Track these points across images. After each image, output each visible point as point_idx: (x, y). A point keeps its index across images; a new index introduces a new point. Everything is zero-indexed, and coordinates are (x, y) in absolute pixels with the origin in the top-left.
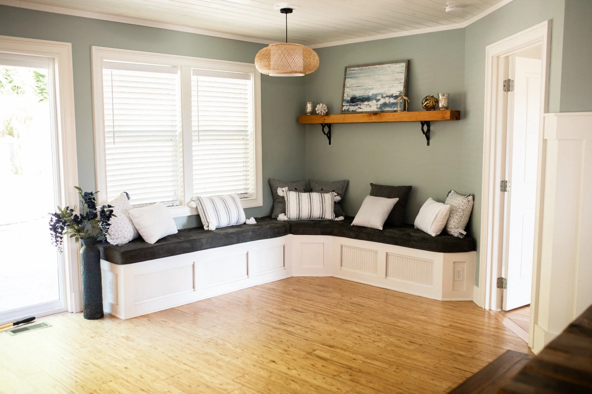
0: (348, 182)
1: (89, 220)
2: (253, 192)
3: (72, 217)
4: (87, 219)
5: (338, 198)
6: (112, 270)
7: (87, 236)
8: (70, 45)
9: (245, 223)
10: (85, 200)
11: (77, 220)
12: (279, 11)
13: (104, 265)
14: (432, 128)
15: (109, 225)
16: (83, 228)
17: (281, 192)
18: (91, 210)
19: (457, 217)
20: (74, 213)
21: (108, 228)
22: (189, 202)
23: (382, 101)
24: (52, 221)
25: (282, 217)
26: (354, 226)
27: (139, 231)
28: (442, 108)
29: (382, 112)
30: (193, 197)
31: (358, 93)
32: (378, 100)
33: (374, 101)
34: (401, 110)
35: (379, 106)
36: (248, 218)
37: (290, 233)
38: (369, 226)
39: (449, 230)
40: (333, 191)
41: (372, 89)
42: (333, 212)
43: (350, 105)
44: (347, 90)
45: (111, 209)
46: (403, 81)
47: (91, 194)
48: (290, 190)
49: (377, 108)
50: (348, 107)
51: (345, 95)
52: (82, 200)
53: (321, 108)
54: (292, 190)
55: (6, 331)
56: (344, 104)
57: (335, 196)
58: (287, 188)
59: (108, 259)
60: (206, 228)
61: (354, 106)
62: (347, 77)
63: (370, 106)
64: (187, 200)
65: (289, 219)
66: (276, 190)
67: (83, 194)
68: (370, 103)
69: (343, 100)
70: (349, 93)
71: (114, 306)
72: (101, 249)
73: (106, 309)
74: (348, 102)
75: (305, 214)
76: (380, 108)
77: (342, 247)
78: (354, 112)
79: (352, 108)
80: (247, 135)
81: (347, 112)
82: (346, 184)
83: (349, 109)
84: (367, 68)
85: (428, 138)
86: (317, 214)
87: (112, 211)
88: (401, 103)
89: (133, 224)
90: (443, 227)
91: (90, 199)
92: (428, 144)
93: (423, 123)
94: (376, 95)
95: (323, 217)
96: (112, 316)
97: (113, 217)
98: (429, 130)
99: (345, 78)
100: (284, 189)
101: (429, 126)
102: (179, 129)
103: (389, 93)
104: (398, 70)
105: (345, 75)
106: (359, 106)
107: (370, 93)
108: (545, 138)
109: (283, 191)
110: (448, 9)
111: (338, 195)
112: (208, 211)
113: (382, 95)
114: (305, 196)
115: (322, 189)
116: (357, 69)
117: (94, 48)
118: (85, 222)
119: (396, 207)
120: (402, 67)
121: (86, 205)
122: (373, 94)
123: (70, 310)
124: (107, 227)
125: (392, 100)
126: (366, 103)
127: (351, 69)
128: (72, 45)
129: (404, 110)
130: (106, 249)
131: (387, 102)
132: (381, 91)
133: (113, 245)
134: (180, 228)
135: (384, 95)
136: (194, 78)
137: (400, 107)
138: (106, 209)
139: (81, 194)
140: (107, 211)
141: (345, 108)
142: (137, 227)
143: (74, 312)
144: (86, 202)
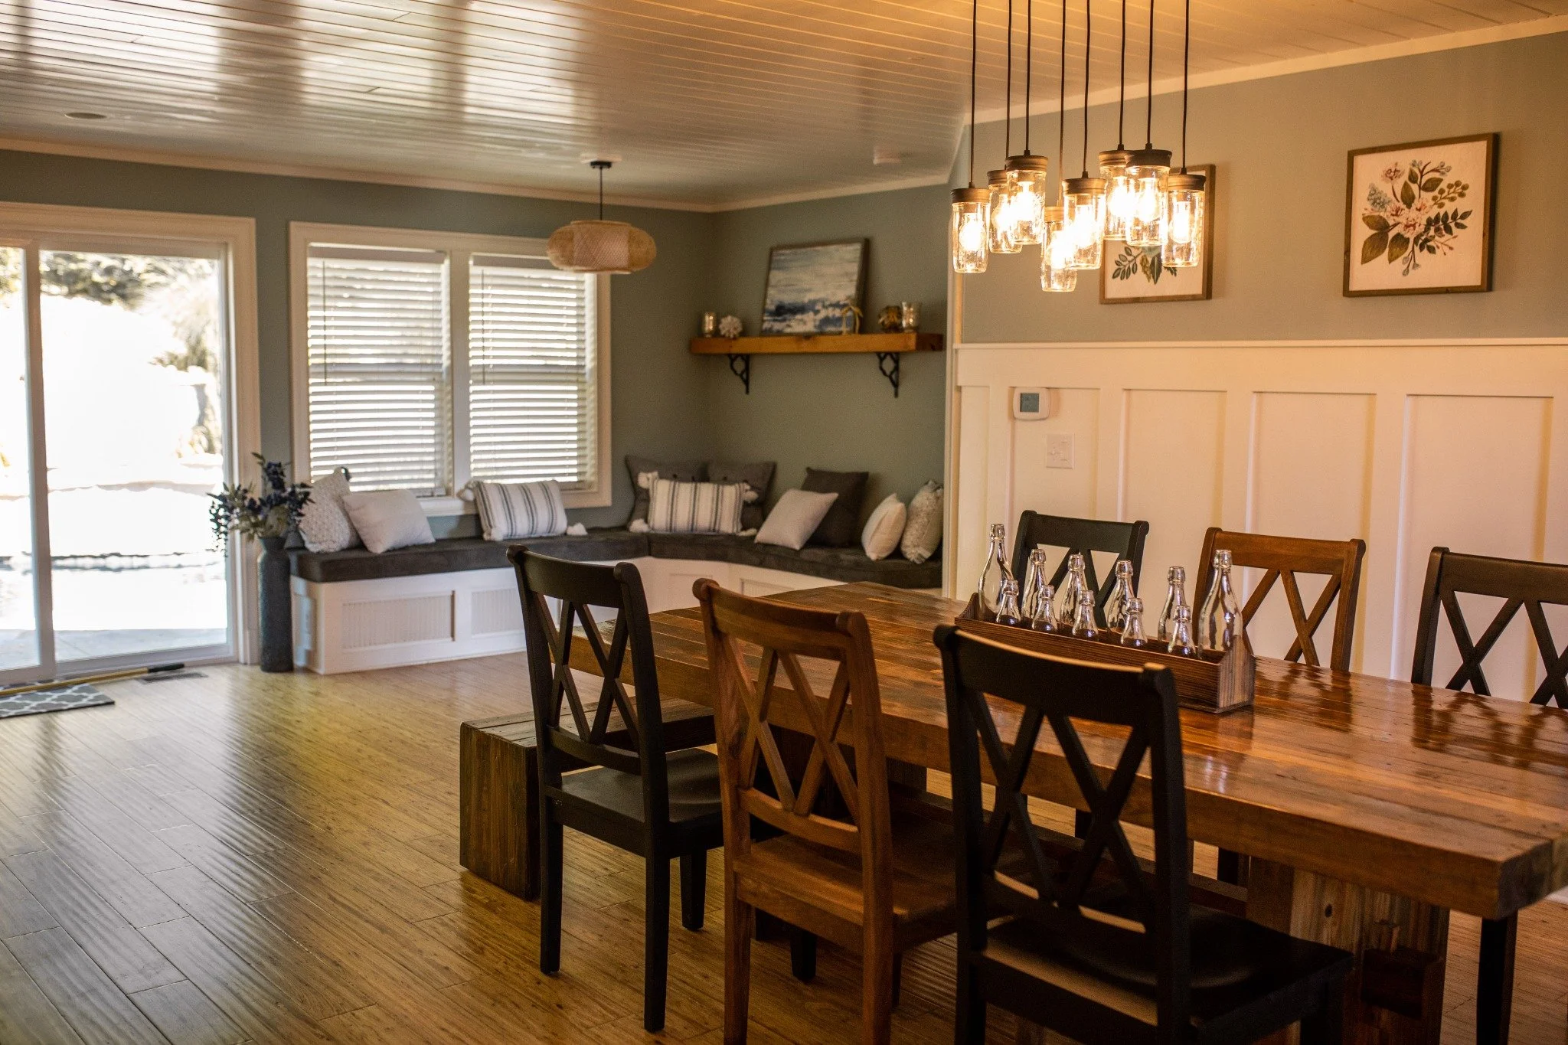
0: (774, 466)
1: (271, 508)
2: (593, 479)
3: (246, 503)
4: (269, 506)
5: (752, 495)
6: (311, 595)
7: (269, 533)
8: (252, 221)
9: (565, 534)
10: (268, 475)
11: (253, 508)
12: (589, 165)
13: (298, 585)
14: (902, 364)
15: (301, 515)
16: (264, 522)
17: (644, 480)
18: (278, 492)
19: (917, 526)
20: (249, 496)
21: (300, 521)
22: (462, 491)
23: (823, 314)
24: (213, 507)
25: (638, 526)
26: (759, 543)
27: (360, 533)
28: (906, 328)
29: (822, 333)
30: (469, 483)
31: (788, 298)
32: (817, 312)
33: (811, 314)
34: (849, 333)
35: (817, 323)
36: (571, 523)
37: (650, 555)
38: (780, 543)
39: (903, 549)
40: (746, 481)
41: (809, 290)
42: (739, 520)
43: (775, 321)
44: (771, 292)
45: (306, 490)
46: (855, 277)
47: (279, 465)
48: (661, 477)
49: (815, 327)
50: (772, 323)
51: (768, 301)
52: (265, 474)
53: (730, 325)
54: (666, 478)
55: (137, 679)
56: (765, 318)
57: (746, 491)
58: (656, 474)
59: (303, 574)
60: (486, 537)
61: (780, 321)
62: (773, 266)
63: (805, 323)
64: (459, 486)
65: (653, 529)
66: (637, 477)
67: (266, 465)
68: (805, 317)
69: (764, 311)
70: (776, 296)
71: (312, 656)
72: (293, 558)
73: (300, 661)
74: (772, 314)
75: (682, 521)
76: (820, 326)
77: (743, 583)
78: (780, 333)
79: (777, 326)
80: (584, 374)
81: (768, 333)
82: (771, 468)
83: (772, 326)
84: (804, 250)
85: (896, 385)
86: (704, 521)
87: (307, 494)
88: (848, 318)
89: (349, 520)
90: (893, 544)
91: (275, 473)
92: (896, 395)
93: (881, 356)
94: (814, 303)
95: (717, 528)
96: (308, 670)
97: (308, 502)
98: (897, 369)
99: (769, 269)
100: (650, 475)
101: (896, 361)
102: (446, 362)
103: (834, 300)
104: (848, 256)
105: (770, 261)
106: (788, 323)
107: (807, 298)
108: (959, 384)
109: (648, 479)
110: (876, 161)
111: (753, 488)
112: (493, 507)
113: (823, 302)
114: (685, 489)
115: (725, 479)
116: (788, 252)
117: (293, 225)
118: (265, 510)
119: (834, 509)
120: (853, 251)
121: (270, 484)
122: (810, 301)
123: (242, 660)
124: (297, 518)
125: (838, 313)
126: (799, 317)
127: (781, 252)
128: (257, 222)
129: (854, 331)
130: (300, 558)
131: (830, 315)
132: (821, 295)
133: (313, 553)
134: (442, 535)
135: (827, 303)
136: (474, 270)
137: (847, 326)
138: (298, 490)
139: (262, 464)
140: (300, 493)
141: (766, 325)
142: (356, 525)
143: (249, 662)
144: (270, 479)
